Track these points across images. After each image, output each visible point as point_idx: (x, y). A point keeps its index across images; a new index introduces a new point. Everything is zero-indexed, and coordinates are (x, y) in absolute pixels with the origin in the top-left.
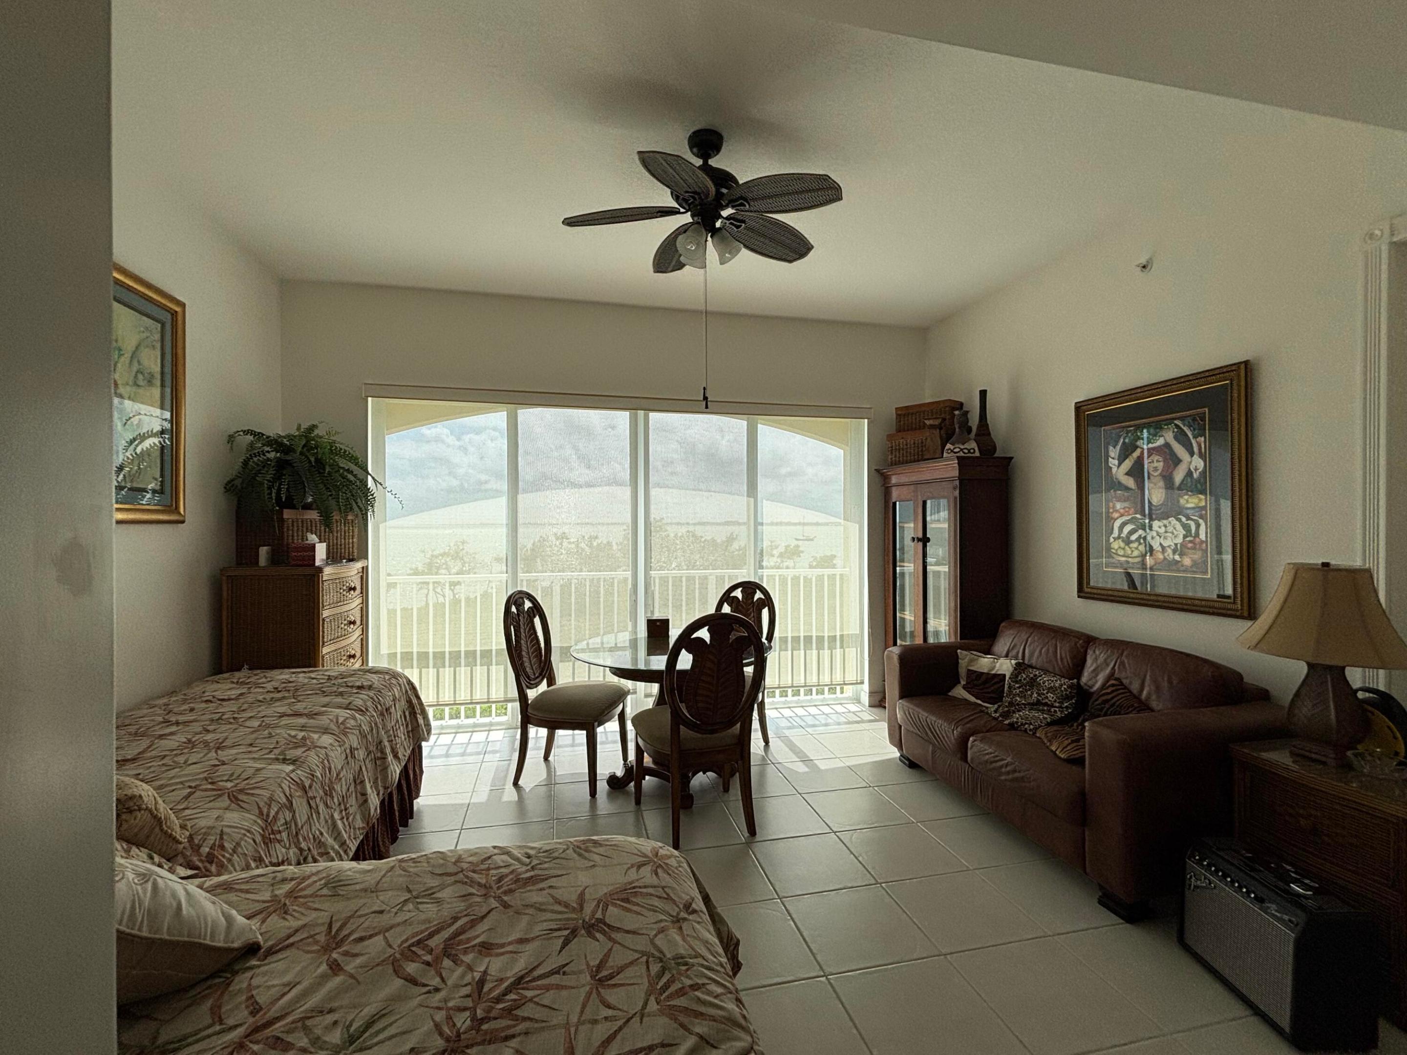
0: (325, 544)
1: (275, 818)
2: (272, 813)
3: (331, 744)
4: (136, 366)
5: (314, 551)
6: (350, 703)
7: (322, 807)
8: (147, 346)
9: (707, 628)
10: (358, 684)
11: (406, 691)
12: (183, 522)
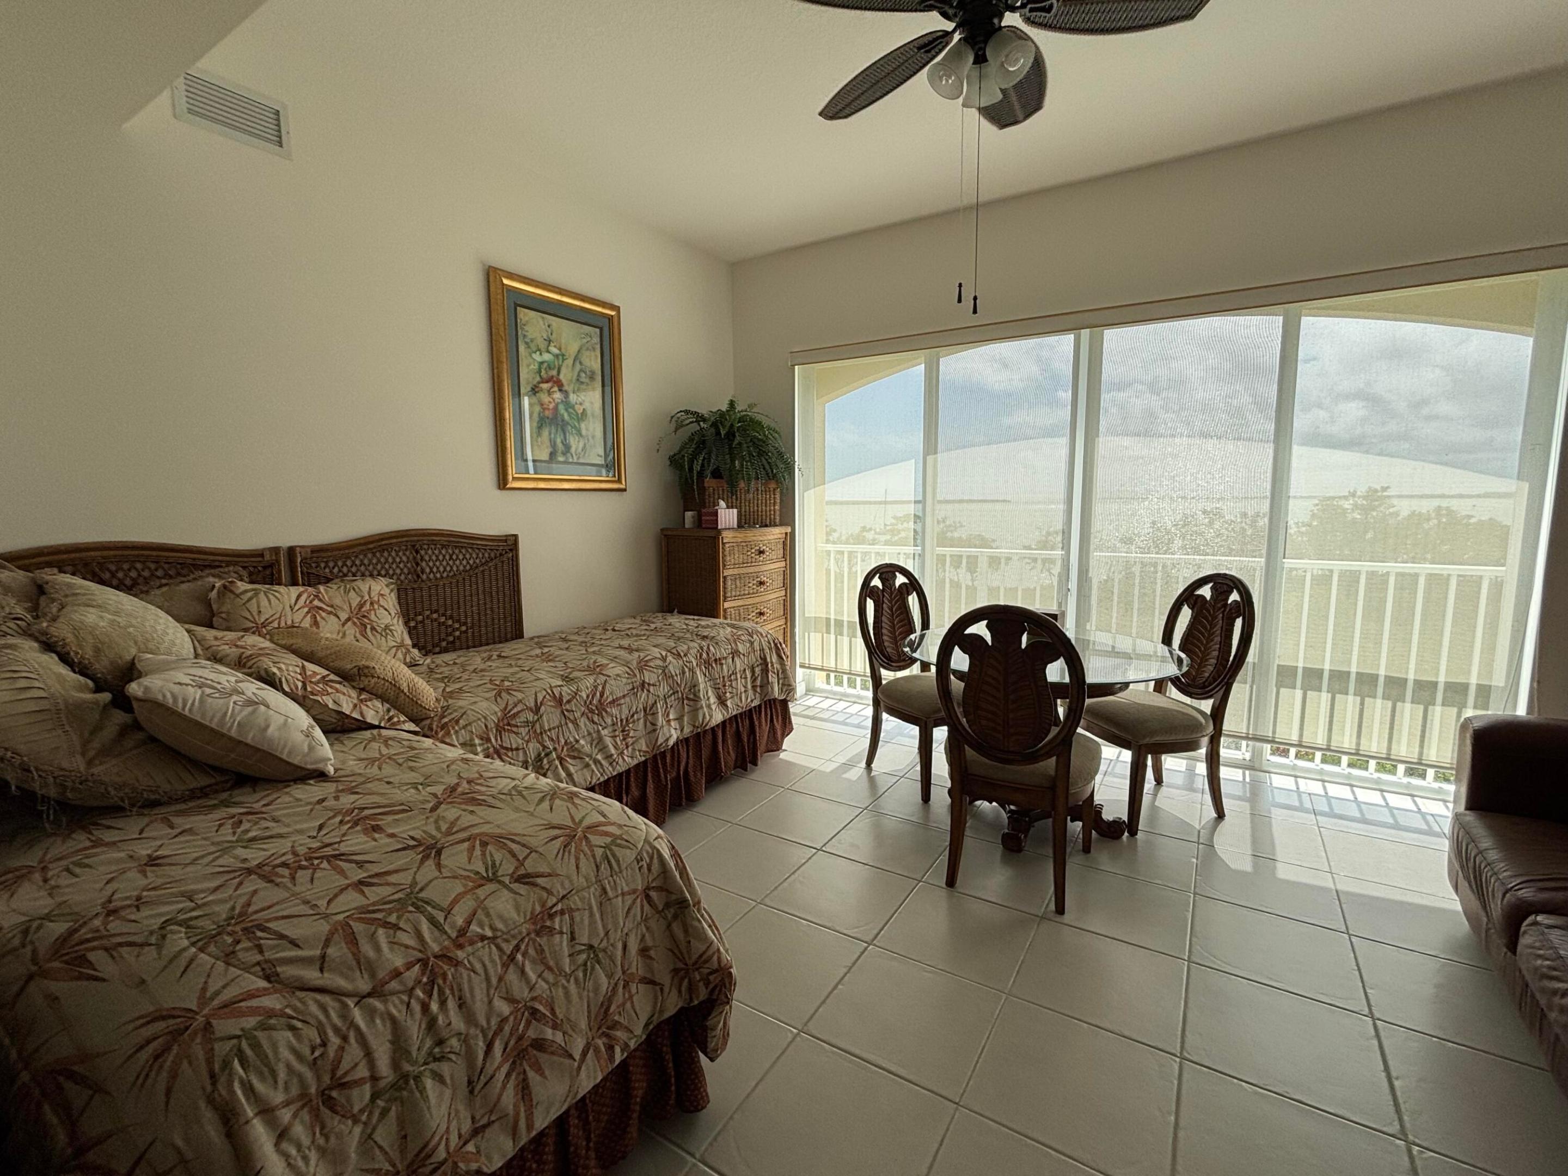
0: (735, 511)
1: (515, 715)
2: (515, 710)
3: (618, 675)
4: (578, 367)
5: (717, 516)
7: (582, 722)
8: (588, 349)
9: (985, 622)
10: (705, 634)
12: (625, 490)
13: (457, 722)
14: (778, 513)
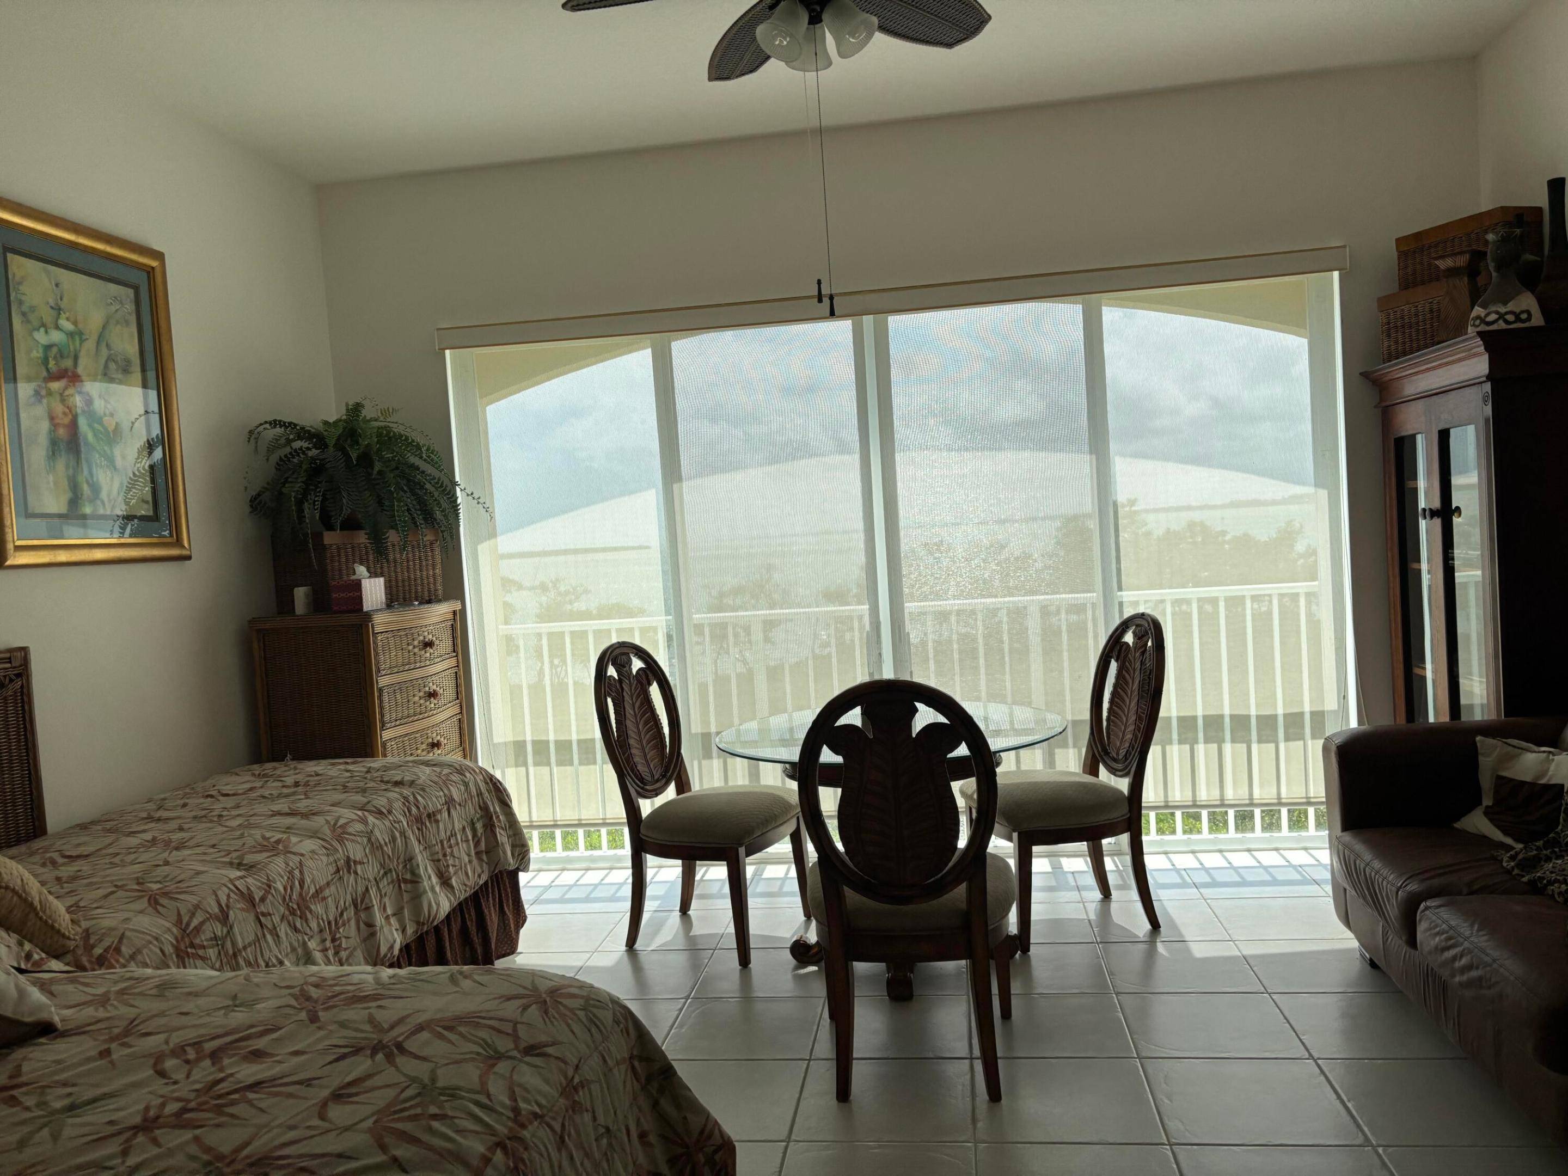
0: (382, 580)
1: (198, 929)
2: (195, 922)
3: (313, 852)
4: (104, 352)
5: (361, 590)
6: (369, 802)
7: (283, 929)
8: (118, 323)
10: (398, 778)
11: (480, 794)
12: (188, 558)
13: (118, 950)
14: (439, 580)
